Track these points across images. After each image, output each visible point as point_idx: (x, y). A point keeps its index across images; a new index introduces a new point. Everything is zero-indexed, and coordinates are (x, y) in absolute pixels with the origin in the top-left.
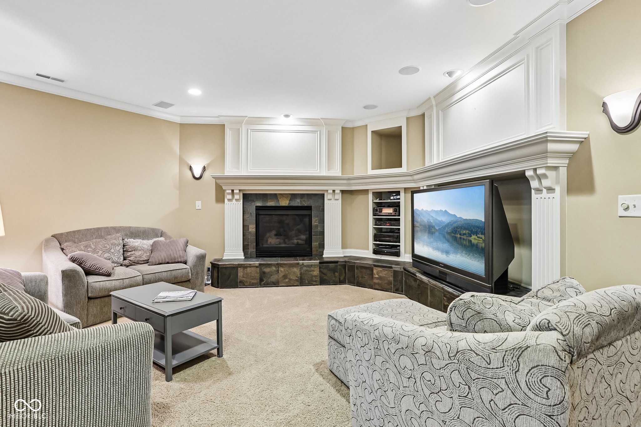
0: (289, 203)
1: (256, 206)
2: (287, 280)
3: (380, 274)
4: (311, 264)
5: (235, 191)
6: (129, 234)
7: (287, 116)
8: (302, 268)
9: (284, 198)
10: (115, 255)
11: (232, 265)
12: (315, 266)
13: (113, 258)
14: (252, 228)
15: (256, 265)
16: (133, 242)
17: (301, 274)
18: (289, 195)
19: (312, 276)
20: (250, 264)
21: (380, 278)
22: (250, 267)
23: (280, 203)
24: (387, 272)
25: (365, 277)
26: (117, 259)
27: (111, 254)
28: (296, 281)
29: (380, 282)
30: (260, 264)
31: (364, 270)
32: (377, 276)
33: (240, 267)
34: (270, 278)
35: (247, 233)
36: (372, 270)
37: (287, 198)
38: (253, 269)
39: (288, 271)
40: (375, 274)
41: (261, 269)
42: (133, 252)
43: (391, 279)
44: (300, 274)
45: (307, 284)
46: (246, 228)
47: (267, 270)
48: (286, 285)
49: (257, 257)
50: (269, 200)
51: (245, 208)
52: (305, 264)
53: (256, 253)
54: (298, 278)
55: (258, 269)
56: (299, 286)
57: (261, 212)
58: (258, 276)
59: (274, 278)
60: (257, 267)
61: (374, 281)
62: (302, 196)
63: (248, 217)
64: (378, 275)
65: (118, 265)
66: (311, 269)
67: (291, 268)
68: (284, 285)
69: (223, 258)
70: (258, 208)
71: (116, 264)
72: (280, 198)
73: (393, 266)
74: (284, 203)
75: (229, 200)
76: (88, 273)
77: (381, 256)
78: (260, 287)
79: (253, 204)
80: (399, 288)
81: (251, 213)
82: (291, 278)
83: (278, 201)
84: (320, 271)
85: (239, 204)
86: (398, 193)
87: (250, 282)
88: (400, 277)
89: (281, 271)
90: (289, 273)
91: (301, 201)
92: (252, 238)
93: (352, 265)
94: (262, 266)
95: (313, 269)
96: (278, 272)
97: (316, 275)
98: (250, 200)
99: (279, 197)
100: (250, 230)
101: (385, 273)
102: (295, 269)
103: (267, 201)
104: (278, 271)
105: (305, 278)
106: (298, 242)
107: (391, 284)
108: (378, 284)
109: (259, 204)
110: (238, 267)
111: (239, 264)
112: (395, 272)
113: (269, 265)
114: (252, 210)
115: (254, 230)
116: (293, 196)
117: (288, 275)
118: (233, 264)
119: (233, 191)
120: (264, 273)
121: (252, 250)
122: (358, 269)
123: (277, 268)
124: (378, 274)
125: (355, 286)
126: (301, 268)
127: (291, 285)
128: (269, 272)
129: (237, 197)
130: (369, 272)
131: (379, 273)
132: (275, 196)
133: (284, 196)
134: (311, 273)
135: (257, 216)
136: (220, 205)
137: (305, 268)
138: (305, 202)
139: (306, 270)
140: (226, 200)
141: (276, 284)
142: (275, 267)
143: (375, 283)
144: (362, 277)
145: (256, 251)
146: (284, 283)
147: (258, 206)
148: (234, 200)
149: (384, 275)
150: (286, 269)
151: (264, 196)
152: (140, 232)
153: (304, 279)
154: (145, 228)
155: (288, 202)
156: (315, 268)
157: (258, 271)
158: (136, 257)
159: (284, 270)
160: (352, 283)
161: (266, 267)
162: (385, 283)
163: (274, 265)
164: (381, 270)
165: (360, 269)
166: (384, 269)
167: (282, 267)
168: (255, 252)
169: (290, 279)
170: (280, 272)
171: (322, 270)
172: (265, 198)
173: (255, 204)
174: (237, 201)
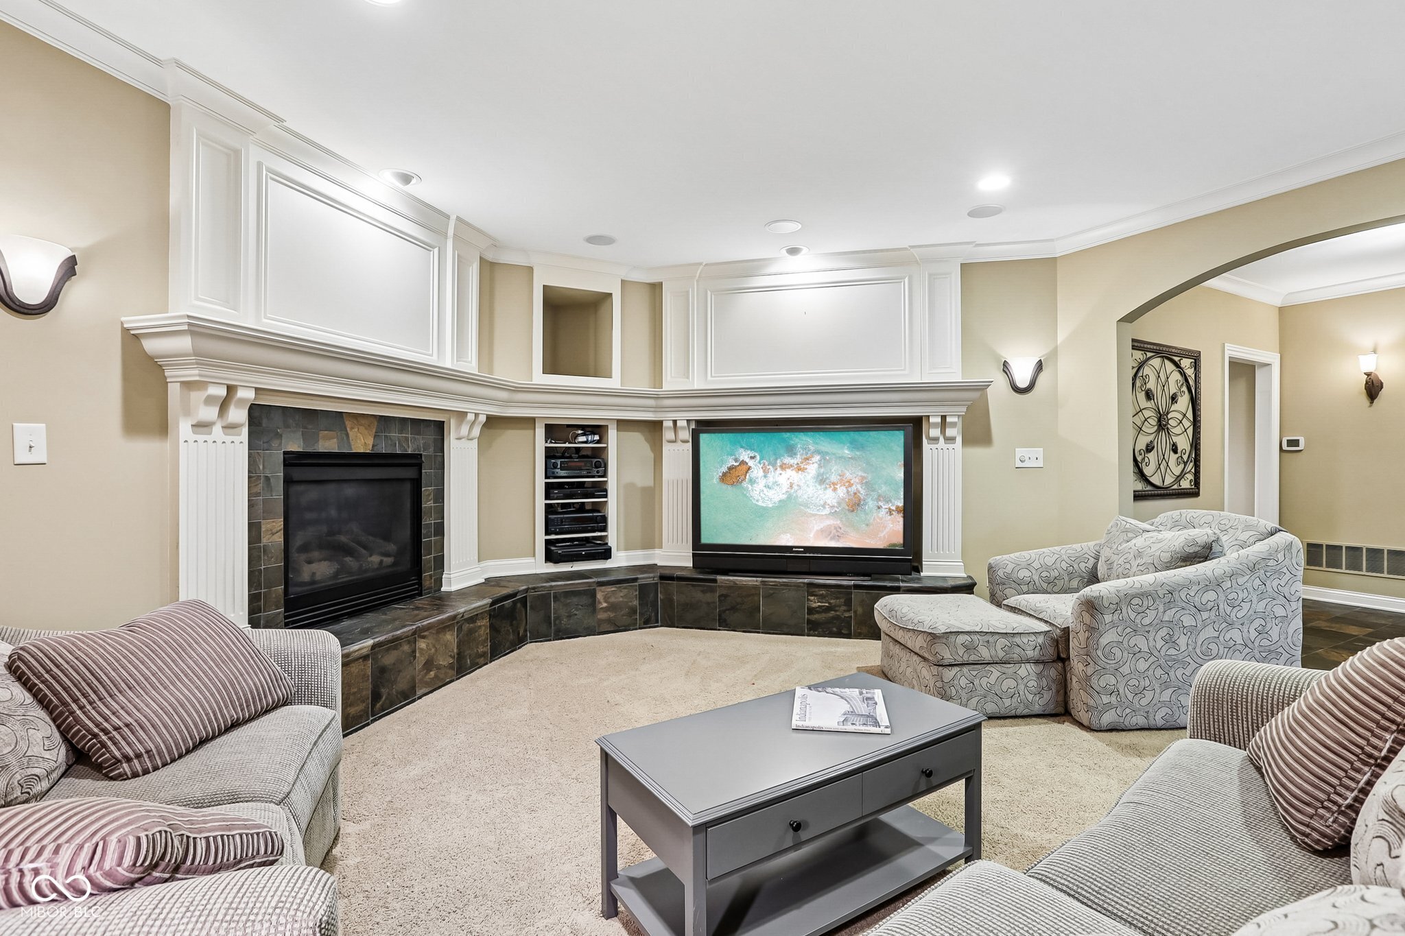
0: (373, 446)
1: (285, 453)
2: (432, 674)
3: (612, 600)
4: (476, 611)
8: (461, 627)
9: (362, 429)
12: (482, 614)
14: (274, 533)
15: (364, 651)
17: (459, 645)
18: (373, 420)
19: (478, 644)
20: (348, 655)
21: (612, 607)
23: (352, 443)
24: (626, 590)
25: (577, 613)
28: (450, 668)
29: (612, 615)
30: (374, 647)
31: (575, 600)
32: (605, 605)
34: (396, 680)
35: (255, 553)
36: (593, 594)
37: (368, 428)
38: (354, 668)
39: (434, 646)
40: (600, 603)
41: (375, 660)
43: (636, 603)
44: (458, 648)
45: (469, 668)
46: (252, 534)
47: (390, 660)
48: (429, 691)
50: (321, 434)
52: (467, 615)
53: (285, 619)
54: (454, 656)
55: (369, 662)
56: (455, 680)
57: (297, 473)
58: (369, 687)
59: (404, 679)
60: (365, 658)
61: (599, 617)
62: (402, 424)
63: (259, 494)
64: (606, 602)
67: (440, 635)
68: (426, 692)
70: (292, 461)
72: (352, 428)
73: (639, 576)
74: (361, 442)
75: (197, 426)
77: (570, 564)
78: (372, 722)
79: (275, 444)
80: (650, 616)
81: (267, 479)
82: (441, 663)
83: (347, 436)
84: (491, 626)
85: (237, 444)
86: (597, 429)
87: (347, 717)
88: (652, 595)
89: (421, 649)
90: (436, 650)
91: (398, 440)
93: (542, 595)
94: (377, 650)
95: (479, 624)
96: (415, 657)
97: (484, 637)
98: (270, 432)
99: (348, 424)
100: (269, 540)
101: (622, 594)
102: (447, 636)
103: (316, 435)
104: (414, 653)
105: (466, 653)
107: (635, 612)
108: (609, 621)
109: (295, 445)
112: (643, 588)
113: (394, 643)
114: (275, 465)
115: (279, 538)
116: (383, 424)
117: (435, 657)
120: (383, 670)
121: (272, 613)
122: (558, 600)
123: (413, 646)
124: (606, 599)
125: (550, 640)
126: (459, 629)
127: (440, 684)
128: (394, 664)
130: (585, 600)
131: (609, 598)
132: (337, 421)
133: (363, 421)
134: (476, 634)
135: (287, 486)
137: (467, 626)
138: (408, 441)
139: (468, 632)
140: (184, 428)
141: (408, 697)
142: (408, 643)
143: (600, 622)
144: (569, 617)
146: (425, 685)
147: (291, 452)
148: (217, 429)
149: (621, 599)
150: (429, 640)
151: (309, 418)
153: (464, 657)
155: (370, 441)
156: (483, 618)
157: (370, 670)
159: (426, 646)
160: (541, 636)
161: (388, 651)
162: (623, 615)
163: (407, 637)
164: (613, 589)
165: (562, 599)
166: (620, 587)
167: (424, 637)
169: (439, 669)
170: (417, 654)
171: (493, 621)
172: (310, 427)
173: (280, 444)
174: (196, 429)
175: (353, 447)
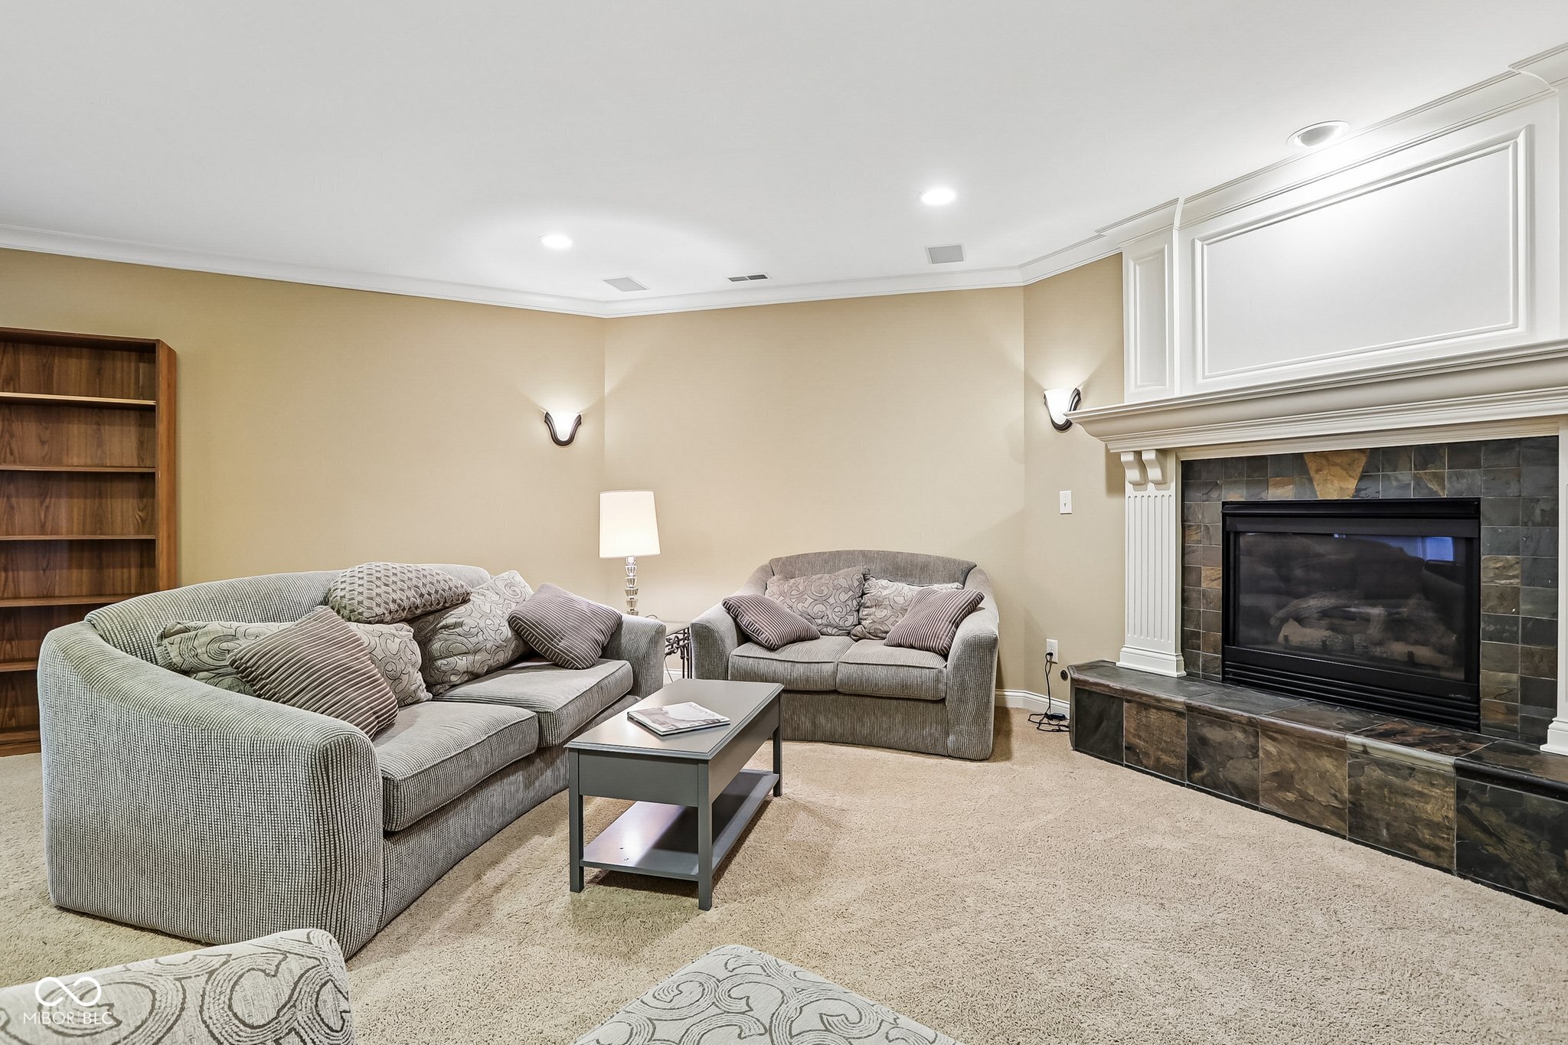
0: (1358, 490)
1: (1224, 504)
2: (1291, 796)
4: (1408, 762)
5: (1145, 457)
6: (890, 568)
7: (1312, 136)
8: (1362, 767)
9: (1337, 470)
10: (836, 610)
11: (1106, 689)
12: (1431, 775)
13: (830, 616)
14: (1211, 580)
15: (1176, 706)
16: (883, 588)
17: (1355, 790)
18: (1356, 455)
19: (1415, 820)
20: (1158, 700)
22: (1158, 709)
23: (1317, 489)
26: (837, 620)
27: (828, 607)
28: (1333, 813)
30: (1190, 708)
33: (1128, 701)
34: (1223, 765)
35: (1195, 595)
37: (1347, 468)
38: (1166, 716)
39: (1294, 761)
41: (1191, 726)
42: (874, 609)
44: (1351, 792)
45: (1386, 844)
46: (1192, 577)
47: (1215, 734)
48: (1286, 814)
49: (1224, 680)
50: (1271, 481)
51: (1188, 509)
52: (1378, 755)
53: (1224, 666)
54: (1342, 802)
55: (1185, 722)
56: (1344, 837)
57: (1244, 525)
58: (1183, 746)
59: (1239, 770)
60: (1179, 714)
62: (1426, 455)
63: (1199, 542)
65: (841, 632)
66: (1408, 784)
67: (1310, 755)
68: (1280, 812)
69: (1118, 664)
70: (1232, 513)
71: (835, 630)
72: (1318, 471)
74: (1336, 488)
75: (1135, 484)
76: (744, 637)
78: (1189, 786)
79: (1214, 495)
81: (1207, 528)
82: (1311, 792)
83: (1311, 480)
84: (1461, 811)
85: (1166, 497)
87: (1158, 759)
89: (1265, 751)
90: (1299, 769)
91: (1416, 478)
92: (1211, 611)
94: (1195, 714)
95: (1418, 788)
96: (1256, 756)
97: (1438, 818)
98: (1206, 484)
99: (1312, 467)
100: (1204, 585)
102: (1327, 764)
103: (1265, 484)
104: (1254, 750)
105: (1379, 815)
106: (1411, 655)
109: (1237, 494)
110: (1121, 700)
111: (1124, 691)
113: (1222, 720)
114: (1210, 514)
115: (1217, 586)
116: (1380, 460)
117: (1297, 777)
118: (1108, 686)
119: (1139, 454)
120: (1204, 741)
121: (1210, 654)
123: (1252, 739)
126: (1356, 769)
127: (1309, 821)
128: (1220, 744)
129: (1154, 473)
132: (1296, 465)
133: (1338, 460)
134: (1409, 801)
135: (1232, 536)
136: (1115, 501)
137: (1377, 773)
138: (1439, 478)
139: (1383, 784)
140: (1129, 487)
141: (1245, 795)
142: (1245, 731)
145: (1223, 660)
146: (1278, 802)
147: (1232, 503)
148: (1151, 486)
150: (1286, 749)
151: (1256, 467)
152: (917, 566)
153: (1370, 817)
154: (930, 556)
155: (1352, 485)
156: (1433, 785)
157: (1184, 731)
158: (874, 622)
159: (1280, 753)
161: (1211, 723)
163: (1239, 722)
167: (1274, 739)
168: (1219, 662)
169: (1305, 797)
170: (1261, 754)
171: (1473, 807)
172: (1256, 475)
173: (1220, 495)
174: (1158, 486)
175: (1318, 493)
